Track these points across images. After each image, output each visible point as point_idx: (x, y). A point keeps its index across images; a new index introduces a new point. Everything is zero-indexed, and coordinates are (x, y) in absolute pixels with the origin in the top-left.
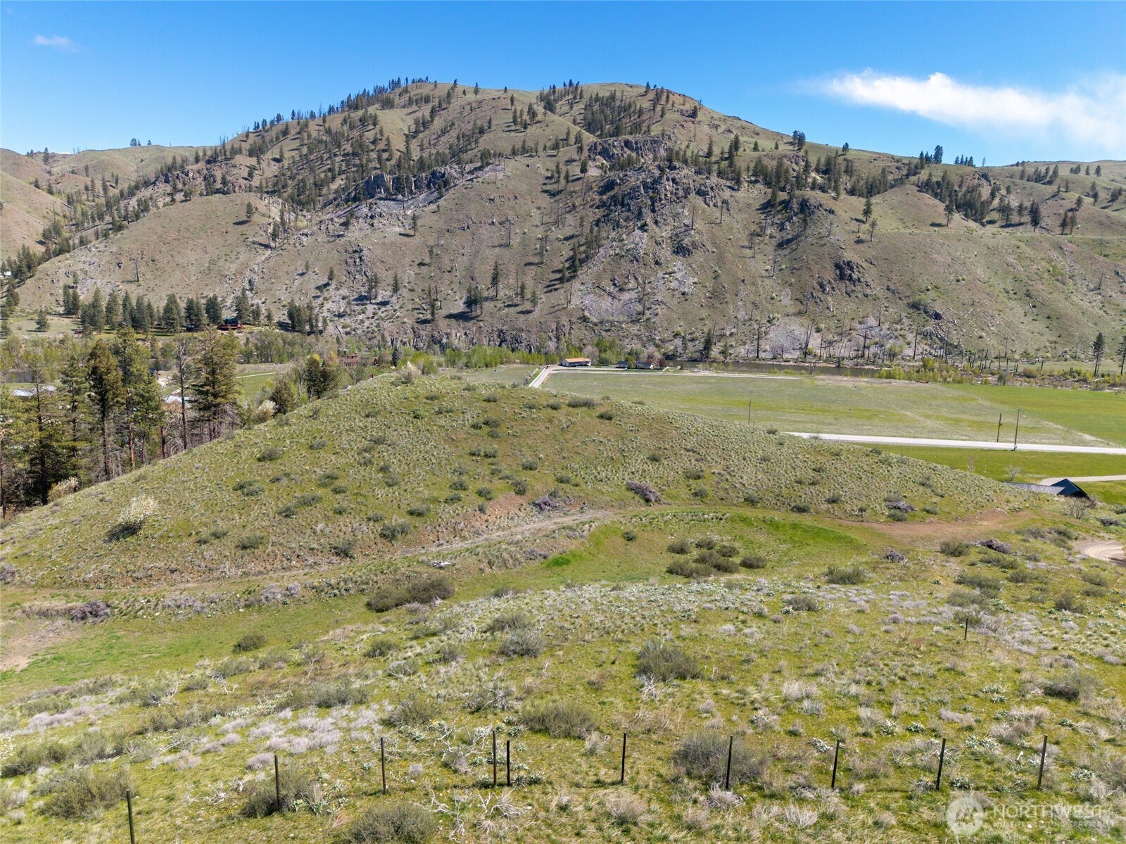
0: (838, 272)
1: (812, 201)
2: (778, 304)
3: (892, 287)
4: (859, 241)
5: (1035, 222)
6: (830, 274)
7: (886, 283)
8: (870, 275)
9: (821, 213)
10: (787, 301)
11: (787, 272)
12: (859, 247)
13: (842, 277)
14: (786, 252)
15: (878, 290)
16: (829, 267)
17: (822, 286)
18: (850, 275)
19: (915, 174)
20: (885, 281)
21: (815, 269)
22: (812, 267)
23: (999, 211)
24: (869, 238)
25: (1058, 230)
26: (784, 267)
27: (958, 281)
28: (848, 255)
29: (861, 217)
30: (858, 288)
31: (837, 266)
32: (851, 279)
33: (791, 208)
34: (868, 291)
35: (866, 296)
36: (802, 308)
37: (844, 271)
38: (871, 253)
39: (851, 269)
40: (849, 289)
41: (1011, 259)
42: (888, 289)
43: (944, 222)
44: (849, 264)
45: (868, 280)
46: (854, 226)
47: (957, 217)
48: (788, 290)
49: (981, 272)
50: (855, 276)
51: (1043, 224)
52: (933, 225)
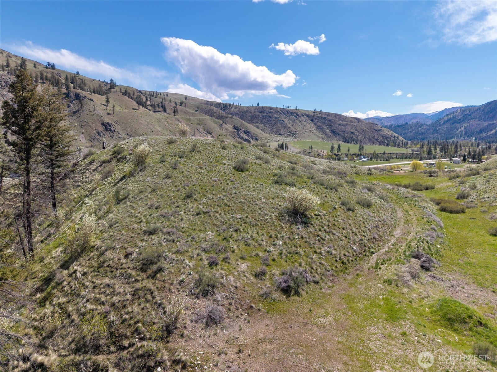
0: (104, 127)
1: (81, 94)
2: (80, 142)
3: (129, 134)
4: (109, 114)
5: (165, 111)
6: (101, 128)
7: (126, 132)
8: (118, 128)
9: (86, 100)
10: (83, 141)
11: (79, 127)
12: (109, 116)
13: (106, 129)
14: (75, 117)
15: (123, 135)
16: (99, 125)
17: (98, 133)
18: (110, 129)
19: (113, 88)
20: (125, 131)
21: (93, 126)
22: (91, 125)
23: (151, 106)
24: (112, 113)
25: (173, 114)
26: (76, 125)
27: (152, 131)
28: (107, 120)
29: (105, 104)
30: (115, 134)
31: (103, 124)
32: (111, 130)
33: (71, 97)
34: (120, 136)
35: (120, 138)
36: (93, 144)
37: (107, 127)
38: (116, 119)
39: (110, 126)
40: (111, 135)
41: (166, 123)
42: (128, 134)
43: (137, 108)
44: (108, 123)
45: (119, 131)
46: (105, 107)
47: (141, 107)
48: (82, 135)
49: (158, 128)
50: (112, 129)
51: (167, 112)
52: (133, 109)
